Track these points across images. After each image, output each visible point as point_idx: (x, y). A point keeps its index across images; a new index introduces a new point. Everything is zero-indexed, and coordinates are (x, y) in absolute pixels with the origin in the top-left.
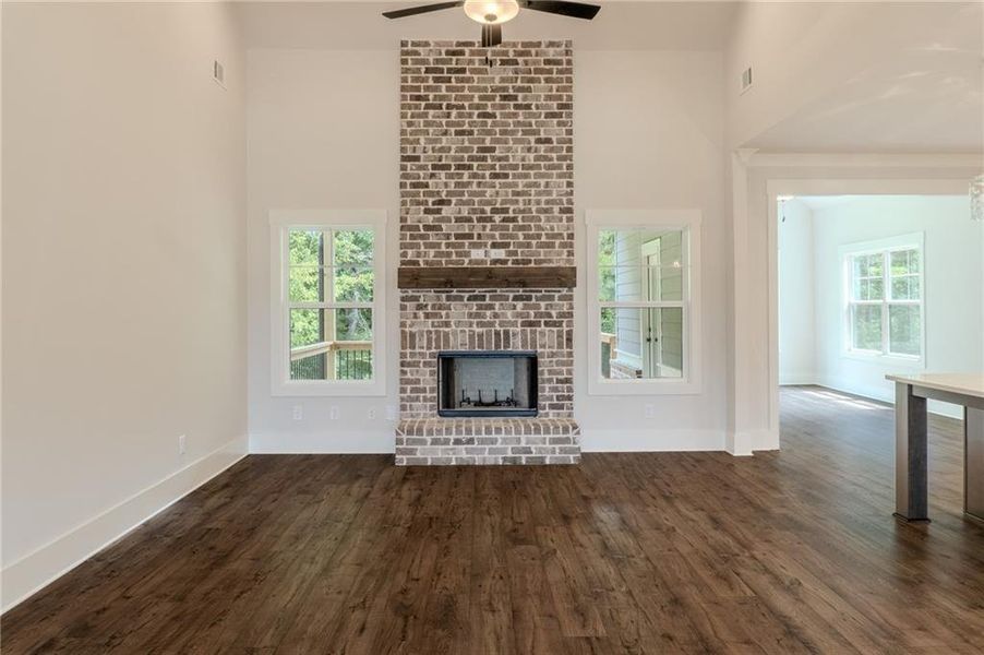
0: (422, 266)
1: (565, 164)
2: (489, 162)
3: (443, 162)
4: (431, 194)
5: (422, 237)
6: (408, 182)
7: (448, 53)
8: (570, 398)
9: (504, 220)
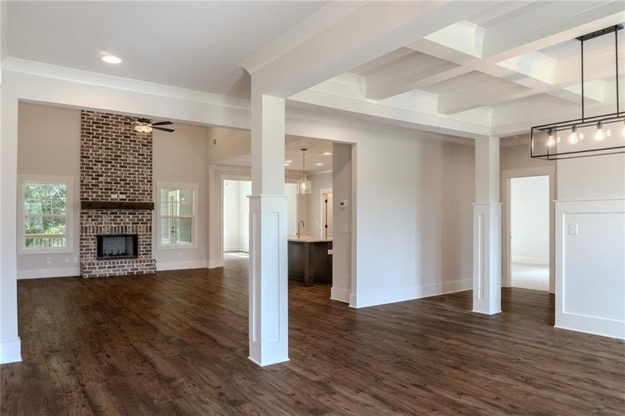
0: (90, 200)
1: (149, 164)
2: (119, 161)
3: (100, 160)
4: (95, 172)
5: (90, 189)
6: (84, 166)
7: (102, 117)
8: (150, 251)
9: (125, 184)
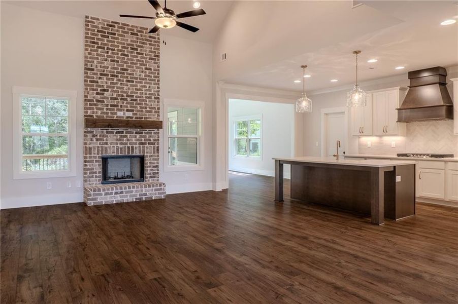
0: (95, 117)
1: (156, 79)
2: (126, 75)
3: (105, 73)
4: (100, 86)
5: (95, 105)
6: (89, 80)
7: (108, 25)
8: (158, 173)
9: (132, 100)
